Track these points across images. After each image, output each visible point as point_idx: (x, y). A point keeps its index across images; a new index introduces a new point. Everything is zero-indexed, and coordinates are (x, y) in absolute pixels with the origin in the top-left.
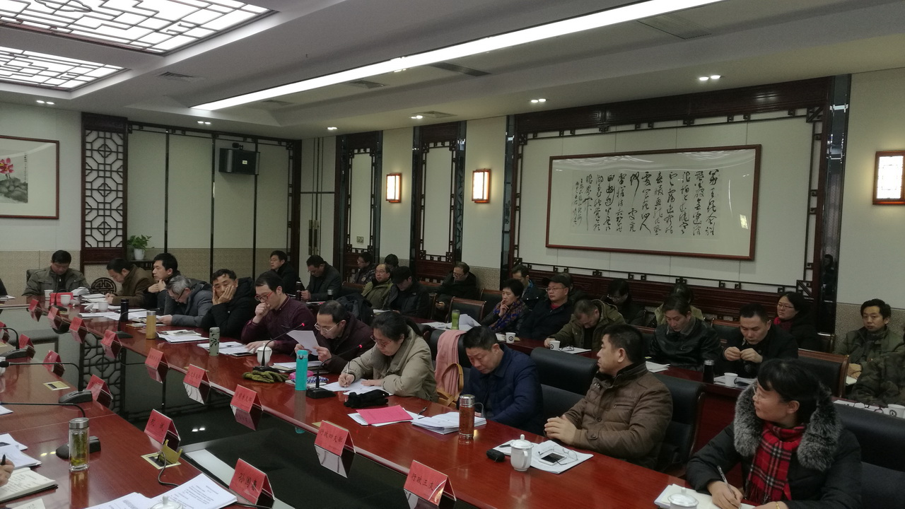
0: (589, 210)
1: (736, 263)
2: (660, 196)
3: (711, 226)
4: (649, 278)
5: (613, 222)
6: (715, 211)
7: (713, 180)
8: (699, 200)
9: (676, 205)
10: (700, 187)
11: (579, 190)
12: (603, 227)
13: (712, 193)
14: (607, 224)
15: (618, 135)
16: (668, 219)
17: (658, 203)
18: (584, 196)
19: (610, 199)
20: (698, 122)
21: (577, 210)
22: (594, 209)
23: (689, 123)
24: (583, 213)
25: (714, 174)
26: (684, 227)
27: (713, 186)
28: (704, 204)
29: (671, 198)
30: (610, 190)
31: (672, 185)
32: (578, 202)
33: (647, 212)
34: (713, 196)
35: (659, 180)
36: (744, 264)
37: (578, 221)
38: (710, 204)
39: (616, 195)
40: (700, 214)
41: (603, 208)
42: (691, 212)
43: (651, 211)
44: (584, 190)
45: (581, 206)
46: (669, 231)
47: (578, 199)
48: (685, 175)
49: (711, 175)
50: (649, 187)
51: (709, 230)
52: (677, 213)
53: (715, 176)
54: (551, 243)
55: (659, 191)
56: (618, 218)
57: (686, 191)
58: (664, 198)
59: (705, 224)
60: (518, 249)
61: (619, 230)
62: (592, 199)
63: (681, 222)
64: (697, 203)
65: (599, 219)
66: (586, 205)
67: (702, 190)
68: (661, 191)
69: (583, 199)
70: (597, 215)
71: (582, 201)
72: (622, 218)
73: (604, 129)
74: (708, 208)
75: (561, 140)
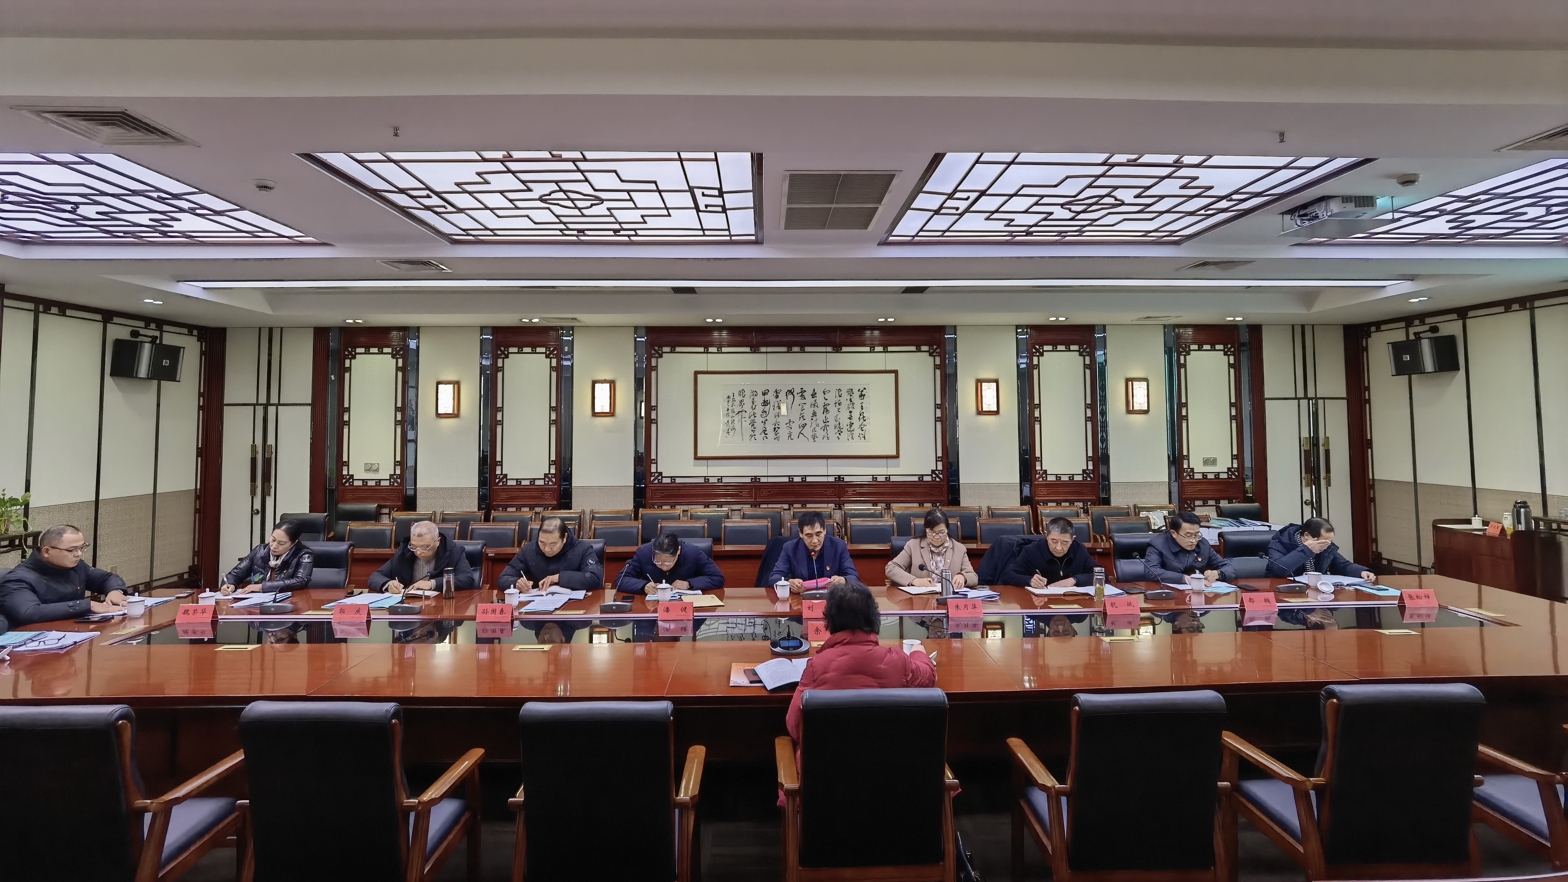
0: (743, 422)
1: (884, 461)
2: (816, 409)
3: (863, 432)
4: (809, 479)
5: (771, 434)
6: (865, 420)
7: (862, 396)
8: (851, 412)
9: (831, 417)
10: (851, 401)
11: (730, 403)
12: (759, 437)
13: (862, 406)
14: (763, 435)
15: (769, 355)
16: (825, 428)
17: (814, 414)
18: (737, 409)
19: (765, 412)
20: (844, 349)
21: (730, 422)
22: (749, 421)
23: (837, 349)
24: (737, 425)
25: (862, 391)
26: (840, 434)
27: (862, 401)
28: (856, 414)
29: (826, 410)
30: (765, 403)
31: (826, 400)
32: (731, 414)
33: (804, 422)
34: (862, 409)
35: (814, 395)
36: (890, 461)
37: (731, 433)
38: (860, 415)
39: (772, 408)
40: (853, 424)
41: (759, 420)
42: (845, 422)
43: (808, 421)
44: (737, 403)
45: (734, 418)
46: (826, 438)
47: (730, 411)
48: (837, 392)
49: (860, 392)
50: (804, 401)
51: (861, 436)
52: (832, 423)
53: (863, 393)
54: (699, 454)
55: (814, 405)
56: (775, 428)
57: (839, 404)
58: (819, 411)
59: (857, 431)
60: (656, 463)
61: (777, 438)
62: (746, 412)
63: (836, 430)
64: (850, 414)
65: (754, 430)
66: (740, 417)
67: (853, 404)
68: (816, 405)
69: (736, 412)
70: (752, 426)
71: (735, 413)
72: (779, 428)
73: (755, 349)
74: (859, 419)
75: (705, 355)
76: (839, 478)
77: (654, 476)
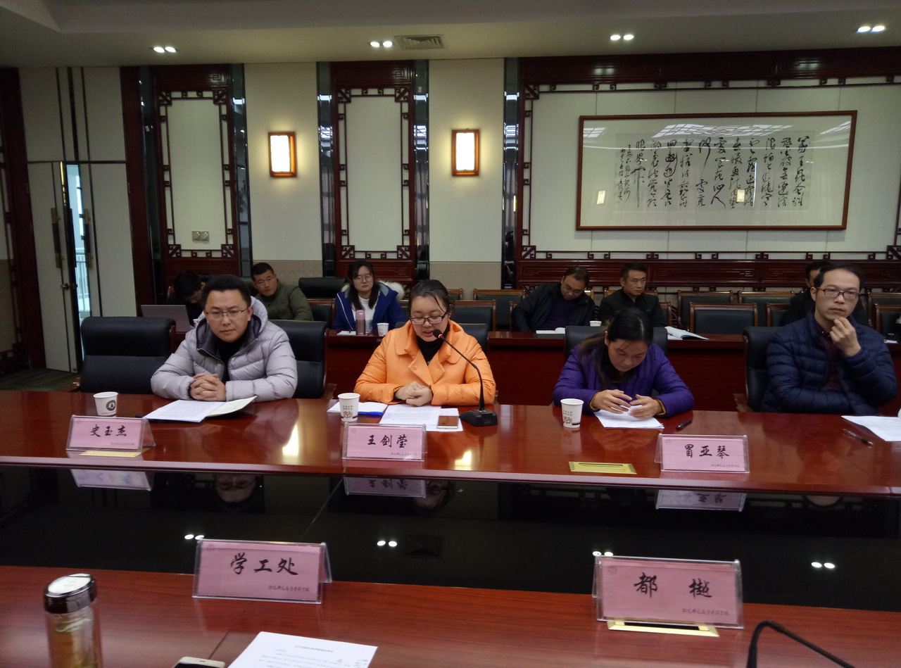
0: (641, 183)
1: (824, 234)
2: (739, 166)
3: (800, 196)
4: (721, 257)
5: (676, 198)
6: (804, 180)
7: (803, 147)
8: (785, 169)
9: (757, 175)
10: (787, 155)
11: (625, 159)
12: (661, 202)
13: (801, 162)
14: (666, 199)
15: (679, 93)
16: (748, 191)
17: (736, 172)
18: (634, 166)
19: (670, 169)
20: (783, 83)
21: (623, 183)
22: (647, 182)
23: (774, 83)
24: (632, 185)
25: (803, 141)
26: (768, 198)
27: (802, 154)
28: (792, 173)
29: (751, 167)
30: (671, 158)
31: (753, 153)
32: (625, 174)
33: (721, 183)
34: (801, 165)
35: (737, 146)
36: (835, 234)
37: (624, 197)
38: (798, 173)
39: (679, 164)
40: (787, 184)
42: (776, 182)
43: (726, 181)
44: (634, 158)
45: (628, 178)
46: (749, 204)
47: (624, 169)
48: (769, 142)
49: (801, 142)
50: (723, 155)
51: (797, 201)
52: (758, 184)
53: (805, 144)
54: (583, 224)
55: (737, 160)
56: (681, 191)
57: (770, 159)
58: (743, 168)
59: (792, 195)
60: (529, 235)
61: (684, 204)
62: (644, 170)
63: (764, 194)
64: (784, 172)
65: (654, 193)
66: (637, 177)
67: (790, 158)
68: (739, 160)
69: (632, 170)
70: (652, 188)
71: (630, 172)
72: (687, 190)
73: (660, 86)
74: (796, 178)
75: (593, 95)
76: (762, 255)
77: (526, 250)
